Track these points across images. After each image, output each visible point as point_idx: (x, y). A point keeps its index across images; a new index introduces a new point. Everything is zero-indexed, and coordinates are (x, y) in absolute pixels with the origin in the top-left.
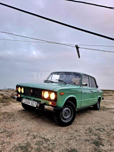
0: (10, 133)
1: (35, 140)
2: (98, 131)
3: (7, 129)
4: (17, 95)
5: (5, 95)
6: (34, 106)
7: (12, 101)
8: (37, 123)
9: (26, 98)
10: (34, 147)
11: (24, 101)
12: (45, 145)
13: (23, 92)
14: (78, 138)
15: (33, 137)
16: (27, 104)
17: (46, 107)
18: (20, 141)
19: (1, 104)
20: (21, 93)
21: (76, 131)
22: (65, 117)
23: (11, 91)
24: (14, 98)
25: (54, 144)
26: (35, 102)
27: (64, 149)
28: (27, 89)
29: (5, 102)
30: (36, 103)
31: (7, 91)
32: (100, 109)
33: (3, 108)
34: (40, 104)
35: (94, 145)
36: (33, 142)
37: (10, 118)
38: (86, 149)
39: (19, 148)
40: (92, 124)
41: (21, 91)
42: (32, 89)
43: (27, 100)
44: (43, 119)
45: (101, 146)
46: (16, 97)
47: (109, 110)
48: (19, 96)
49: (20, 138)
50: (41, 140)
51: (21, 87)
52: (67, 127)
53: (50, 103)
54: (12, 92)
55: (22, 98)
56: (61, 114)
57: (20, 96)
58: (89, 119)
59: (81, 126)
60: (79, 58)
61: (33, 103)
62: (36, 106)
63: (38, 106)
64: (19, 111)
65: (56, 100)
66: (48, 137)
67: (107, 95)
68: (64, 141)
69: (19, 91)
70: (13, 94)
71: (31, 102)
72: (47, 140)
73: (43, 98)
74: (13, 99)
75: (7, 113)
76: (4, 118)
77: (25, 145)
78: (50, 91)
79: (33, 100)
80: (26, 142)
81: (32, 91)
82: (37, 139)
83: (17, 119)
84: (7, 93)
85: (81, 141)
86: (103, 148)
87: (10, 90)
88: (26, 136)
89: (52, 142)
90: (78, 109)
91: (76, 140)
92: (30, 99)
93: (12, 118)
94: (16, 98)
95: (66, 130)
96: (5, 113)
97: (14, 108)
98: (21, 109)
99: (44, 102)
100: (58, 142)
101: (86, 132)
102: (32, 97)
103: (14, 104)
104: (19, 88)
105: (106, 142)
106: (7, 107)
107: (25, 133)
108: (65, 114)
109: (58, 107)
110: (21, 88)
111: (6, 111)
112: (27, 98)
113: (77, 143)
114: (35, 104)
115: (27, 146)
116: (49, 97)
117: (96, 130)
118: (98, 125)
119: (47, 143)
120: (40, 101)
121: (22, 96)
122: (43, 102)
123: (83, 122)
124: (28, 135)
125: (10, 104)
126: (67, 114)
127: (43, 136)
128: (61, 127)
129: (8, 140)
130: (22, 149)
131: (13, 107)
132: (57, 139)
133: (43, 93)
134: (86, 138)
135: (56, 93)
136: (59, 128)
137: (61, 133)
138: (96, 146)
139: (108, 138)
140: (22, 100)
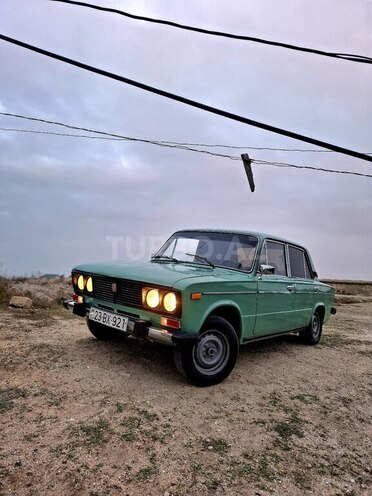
0: (58, 398)
1: (121, 416)
2: (296, 401)
3: (50, 388)
4: (75, 298)
5: (39, 295)
6: (121, 328)
7: (59, 315)
8: (129, 375)
9: (99, 305)
10: (117, 430)
11: (94, 314)
12: (145, 427)
13: (90, 288)
14: (235, 416)
15: (116, 408)
16: (101, 322)
17: (153, 331)
18: (83, 417)
19: (31, 321)
20: (85, 292)
21: (236, 398)
22: (207, 362)
23: (57, 282)
24: (66, 306)
25: (168, 426)
26: (122, 318)
27: (193, 439)
28: (101, 281)
29: (40, 317)
30: (127, 320)
31: (43, 284)
32: (322, 343)
33: (35, 333)
34: (137, 324)
35: (276, 434)
36: (115, 419)
37: (55, 361)
38: (251, 442)
39: (81, 432)
40: (286, 383)
41: (85, 287)
42: (115, 282)
43: (103, 313)
44: (145, 364)
45: (294, 437)
46: (72, 303)
47: (349, 346)
48: (80, 299)
49: (83, 409)
50: (136, 415)
51: (86, 276)
52: (210, 389)
53: (164, 322)
54: (58, 287)
55: (89, 305)
56: (195, 353)
57: (84, 300)
58: (280, 368)
59: (250, 387)
60: (253, 191)
61: (118, 321)
62: (125, 330)
63: (132, 328)
64: (81, 342)
65: (178, 312)
66: (155, 409)
67: (365, 298)
68: (196, 421)
69: (81, 287)
70: (61, 291)
71: (111, 318)
72: (151, 417)
73: (145, 307)
74: (64, 309)
75: (48, 346)
76: (40, 359)
77: (95, 426)
78: (164, 290)
79: (119, 311)
80: (97, 418)
81: (114, 286)
82: (126, 414)
83: (74, 363)
84: (44, 288)
85: (242, 425)
86: (299, 441)
87: (52, 280)
88: (97, 404)
89: (163, 421)
90: (245, 340)
91: (231, 421)
92: (111, 310)
93: (60, 359)
94: (71, 306)
95: (207, 395)
96: (42, 346)
97: (67, 333)
98: (84, 337)
99: (148, 319)
100: (179, 424)
101: (263, 402)
102: (115, 303)
103: (65, 322)
104: (81, 278)
105: (311, 427)
106: (46, 330)
107: (96, 398)
108: (207, 351)
109: (185, 333)
110: (86, 278)
111: (46, 342)
112: (101, 307)
113: (230, 428)
114: (122, 324)
115: (99, 428)
116: (162, 305)
117: (292, 399)
118: (303, 385)
119: (152, 423)
120: (138, 316)
121: (90, 300)
122: (144, 317)
123: (260, 376)
124: (103, 403)
125: (54, 322)
126: (212, 352)
127: (142, 408)
128: (193, 388)
129: (52, 412)
130: (88, 434)
131: (63, 330)
132: (179, 415)
133: (144, 295)
134: (257, 416)
135: (178, 294)
136: (188, 389)
137: (192, 402)
138: (281, 435)
139: (322, 419)
140: (89, 311)
